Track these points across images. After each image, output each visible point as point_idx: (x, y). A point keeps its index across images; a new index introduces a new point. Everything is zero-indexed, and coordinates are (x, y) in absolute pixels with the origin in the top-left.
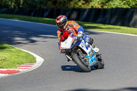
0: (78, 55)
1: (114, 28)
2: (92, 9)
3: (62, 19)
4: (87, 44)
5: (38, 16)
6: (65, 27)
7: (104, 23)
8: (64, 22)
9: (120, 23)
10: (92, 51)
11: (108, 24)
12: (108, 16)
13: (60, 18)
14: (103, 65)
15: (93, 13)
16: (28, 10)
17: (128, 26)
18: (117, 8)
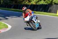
0: (32, 23)
1: (41, 13)
2: (32, 5)
3: (25, 9)
4: (35, 19)
5: (9, 8)
6: (26, 12)
7: (37, 11)
8: (26, 10)
9: (43, 11)
10: (37, 22)
11: (39, 11)
12: (38, 8)
13: (24, 8)
14: (41, 28)
15: (32, 7)
16: (5, 5)
17: (47, 12)
18: (42, 4)
